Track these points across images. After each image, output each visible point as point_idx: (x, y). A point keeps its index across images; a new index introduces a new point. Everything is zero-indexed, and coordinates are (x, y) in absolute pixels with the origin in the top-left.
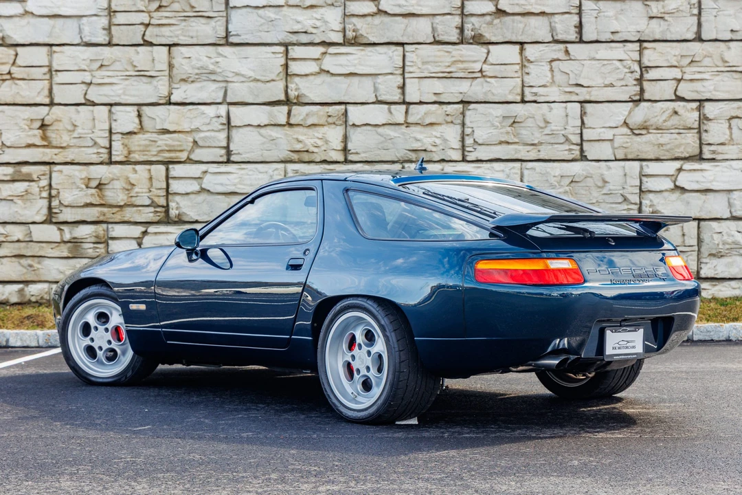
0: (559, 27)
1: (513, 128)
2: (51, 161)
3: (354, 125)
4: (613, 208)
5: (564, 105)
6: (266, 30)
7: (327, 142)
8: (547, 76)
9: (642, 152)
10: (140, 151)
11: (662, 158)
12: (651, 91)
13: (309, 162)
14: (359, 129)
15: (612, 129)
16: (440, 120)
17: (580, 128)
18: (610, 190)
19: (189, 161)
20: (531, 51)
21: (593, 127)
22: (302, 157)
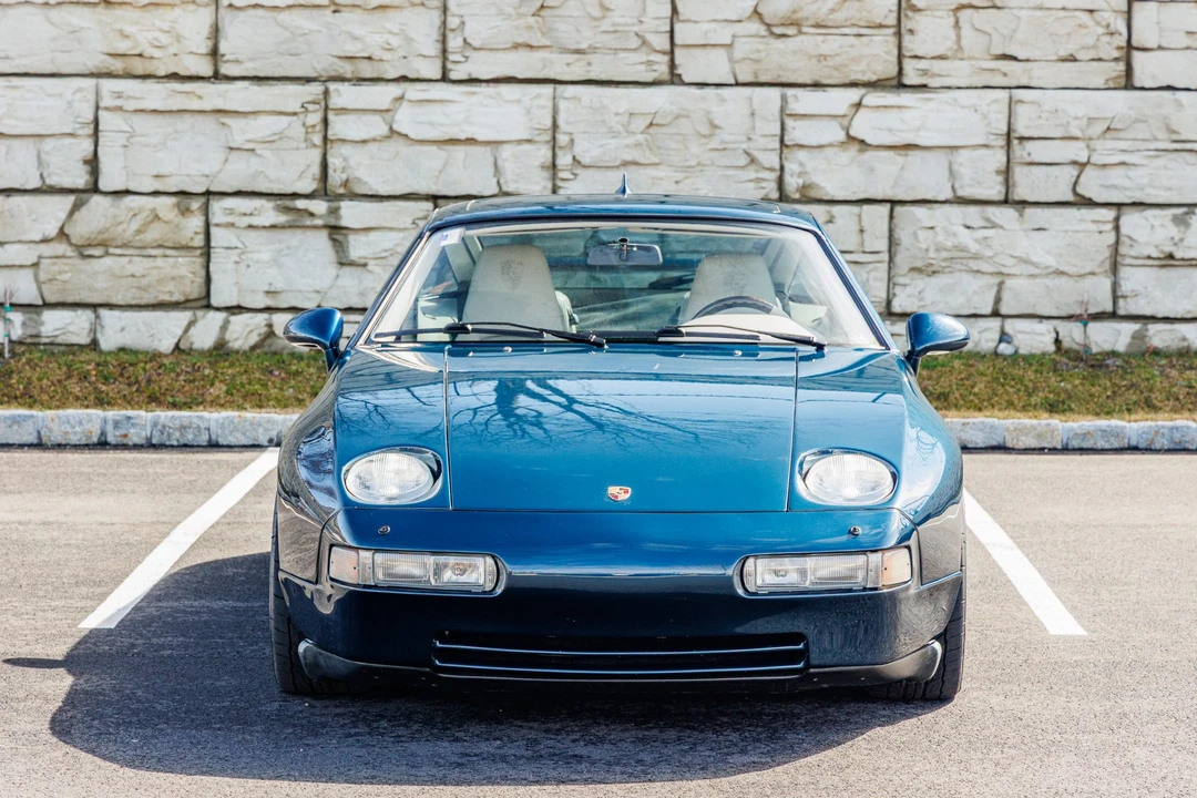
1: (540, 19)
3: (231, 6)
4: (728, 177)
7: (178, 38)
9: (787, 70)
11: (825, 82)
13: (144, 77)
14: (240, 13)
15: (730, 25)
16: (399, 1)
17: (668, 21)
18: (723, 142)
21: (692, 18)
22: (130, 66)
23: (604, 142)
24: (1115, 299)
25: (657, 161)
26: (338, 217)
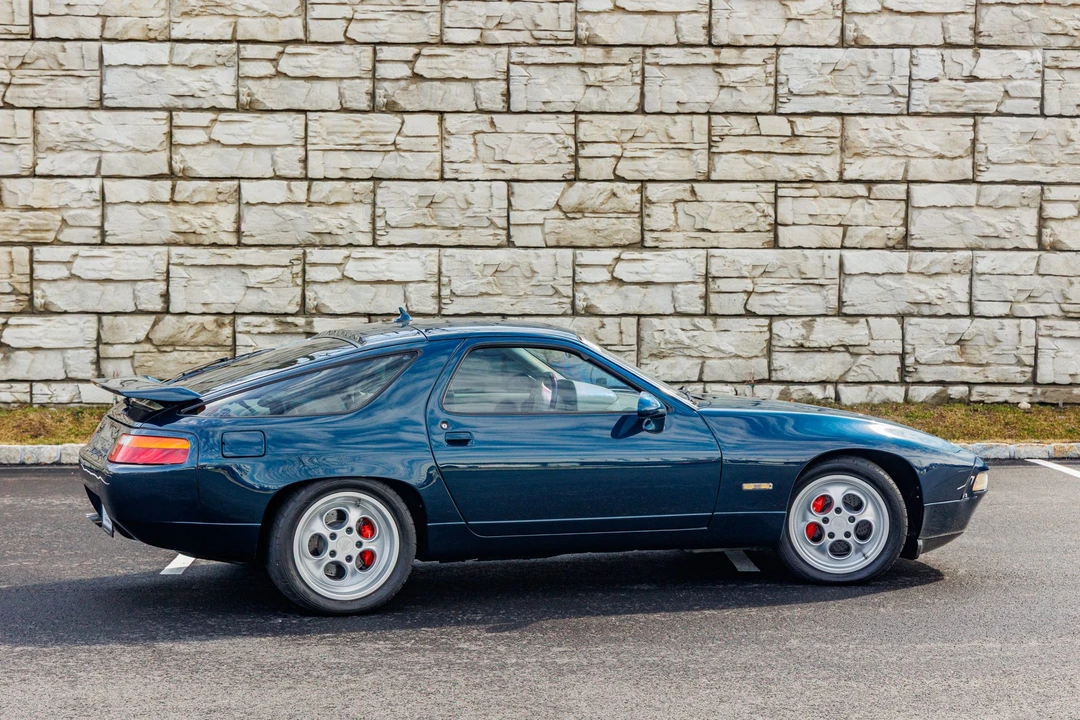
0: (483, 95)
1: (430, 210)
3: (247, 203)
4: (542, 301)
5: (489, 183)
6: (147, 92)
7: (217, 222)
8: (470, 151)
9: (576, 239)
11: (599, 245)
12: (587, 169)
13: (197, 245)
14: (253, 207)
15: (543, 212)
16: (347, 199)
17: (506, 210)
18: (539, 281)
19: (57, 242)
20: (451, 121)
21: (520, 209)
22: (188, 239)
23: (469, 281)
24: (770, 371)
25: (500, 292)
26: (312, 327)
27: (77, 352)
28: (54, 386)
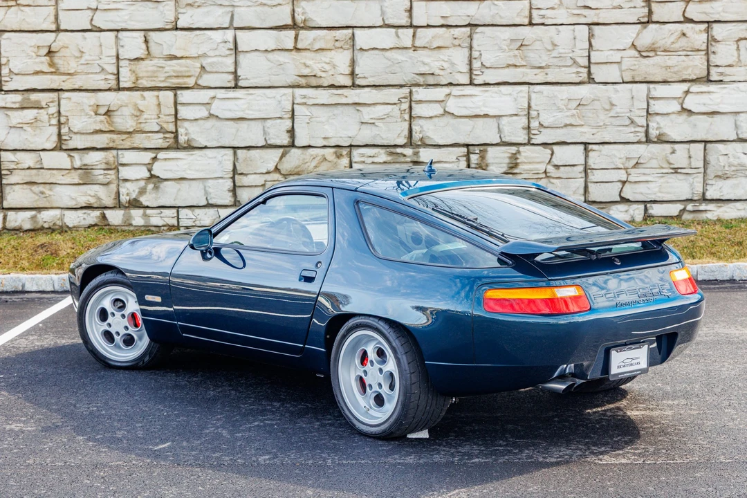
1: (520, 51)
2: (59, 88)
3: (361, 49)
4: (620, 131)
5: (572, 27)
7: (334, 67)
9: (649, 74)
10: (148, 77)
11: (669, 80)
12: (659, 12)
13: (317, 87)
14: (366, 53)
15: (620, 52)
16: (447, 43)
17: (587, 51)
18: (617, 113)
19: (197, 86)
21: (600, 49)
22: (309, 82)
23: (555, 114)
25: (583, 123)
26: (419, 157)
27: (216, 181)
28: (197, 211)
